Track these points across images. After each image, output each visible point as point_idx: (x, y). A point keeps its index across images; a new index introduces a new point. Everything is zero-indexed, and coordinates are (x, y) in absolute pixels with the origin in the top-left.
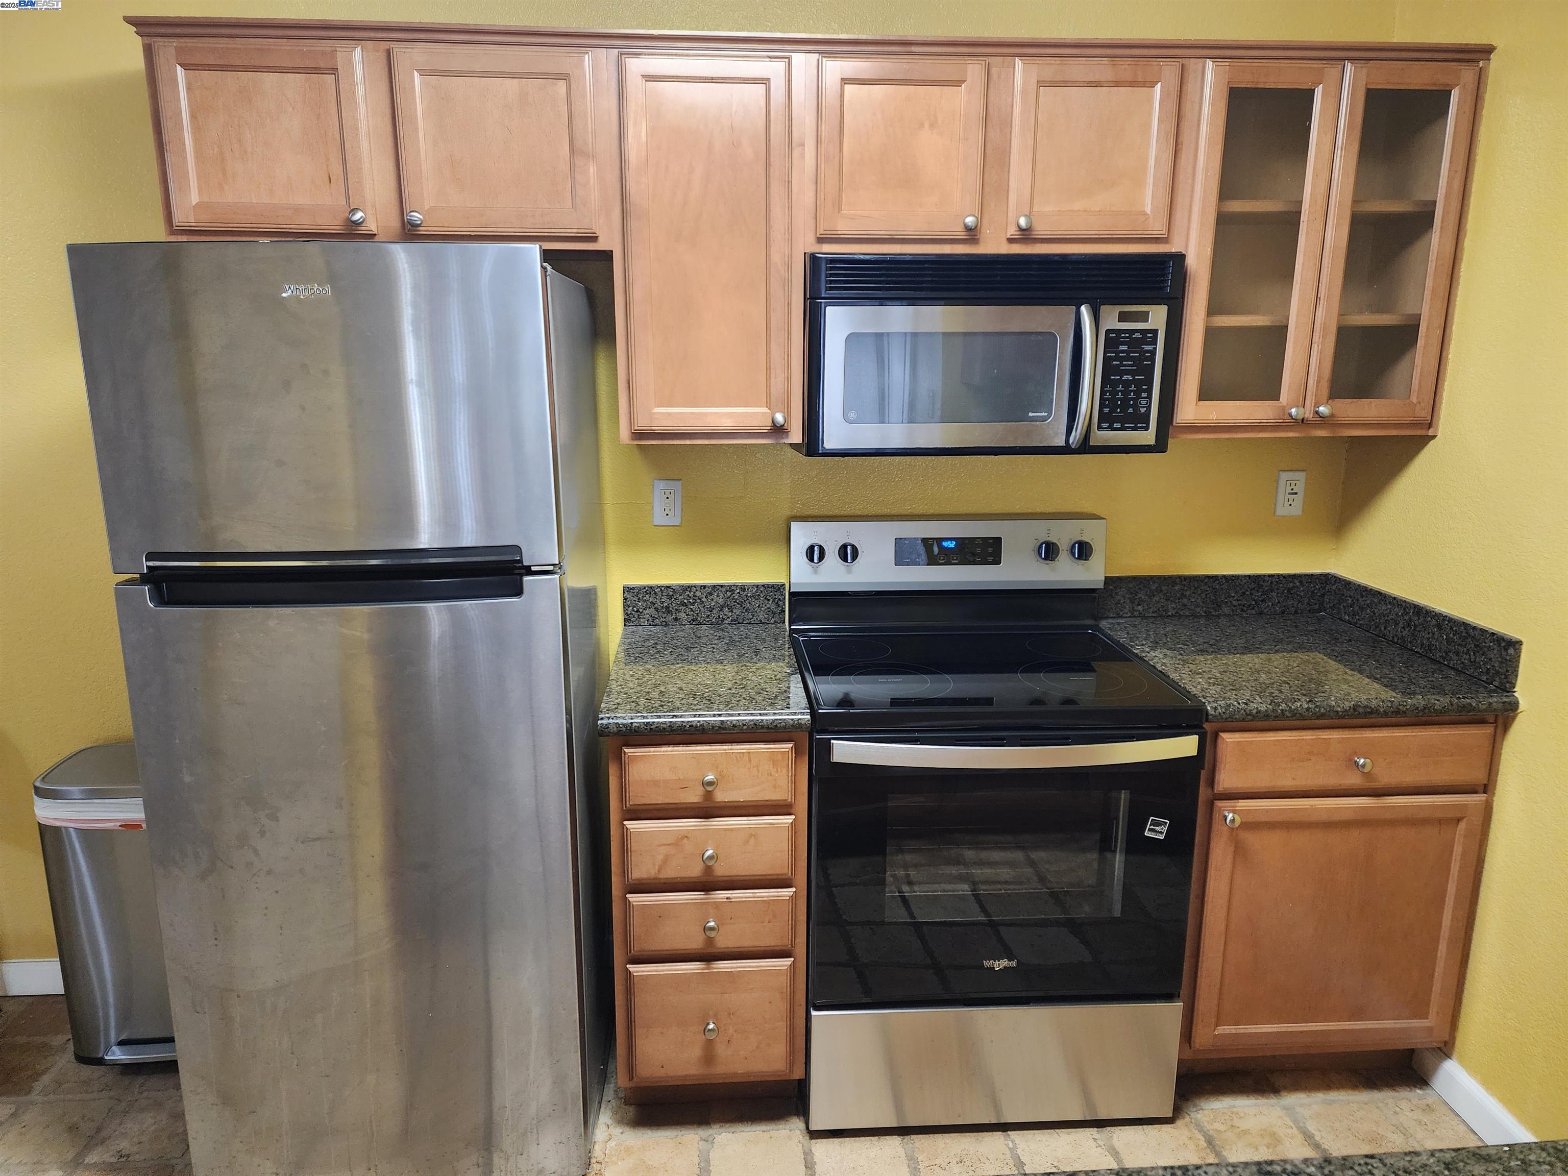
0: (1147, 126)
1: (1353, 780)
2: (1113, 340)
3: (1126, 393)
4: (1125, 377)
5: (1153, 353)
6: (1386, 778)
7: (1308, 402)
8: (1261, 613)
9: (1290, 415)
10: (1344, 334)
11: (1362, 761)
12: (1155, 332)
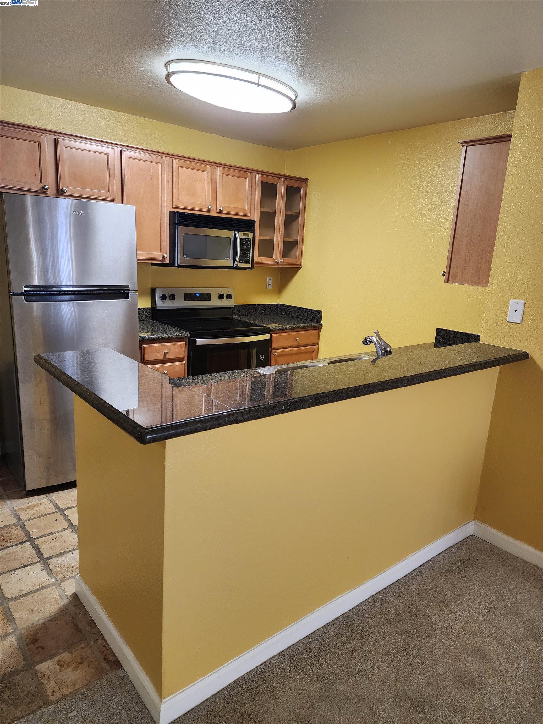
0: (245, 188)
1: (296, 343)
2: (242, 240)
3: (245, 254)
4: (245, 250)
5: (250, 244)
6: (301, 343)
7: (279, 258)
8: (265, 314)
9: (276, 261)
10: (285, 242)
11: (297, 339)
12: (250, 239)
